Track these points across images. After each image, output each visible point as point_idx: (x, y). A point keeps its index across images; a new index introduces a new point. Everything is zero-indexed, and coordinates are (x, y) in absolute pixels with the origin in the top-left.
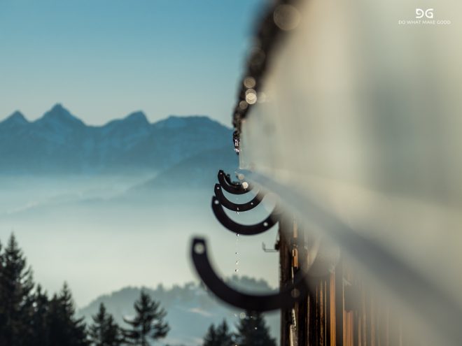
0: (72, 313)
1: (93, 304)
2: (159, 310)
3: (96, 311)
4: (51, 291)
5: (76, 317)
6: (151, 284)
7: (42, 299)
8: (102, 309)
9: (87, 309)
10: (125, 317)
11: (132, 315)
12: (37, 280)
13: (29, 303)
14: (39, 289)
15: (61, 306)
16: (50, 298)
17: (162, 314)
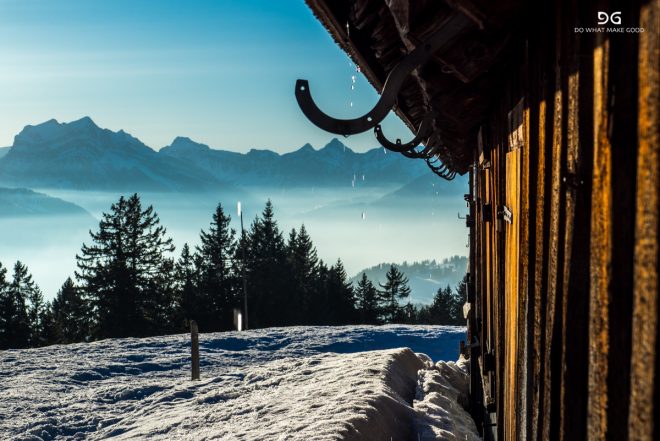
0: (343, 280)
1: (358, 275)
2: (403, 278)
3: (361, 279)
4: (330, 264)
5: (346, 281)
6: (399, 262)
7: (323, 269)
8: (365, 277)
9: (354, 278)
10: (380, 283)
11: (385, 281)
12: (320, 256)
13: (315, 272)
14: (321, 263)
15: (336, 274)
16: (329, 269)
17: (406, 281)
